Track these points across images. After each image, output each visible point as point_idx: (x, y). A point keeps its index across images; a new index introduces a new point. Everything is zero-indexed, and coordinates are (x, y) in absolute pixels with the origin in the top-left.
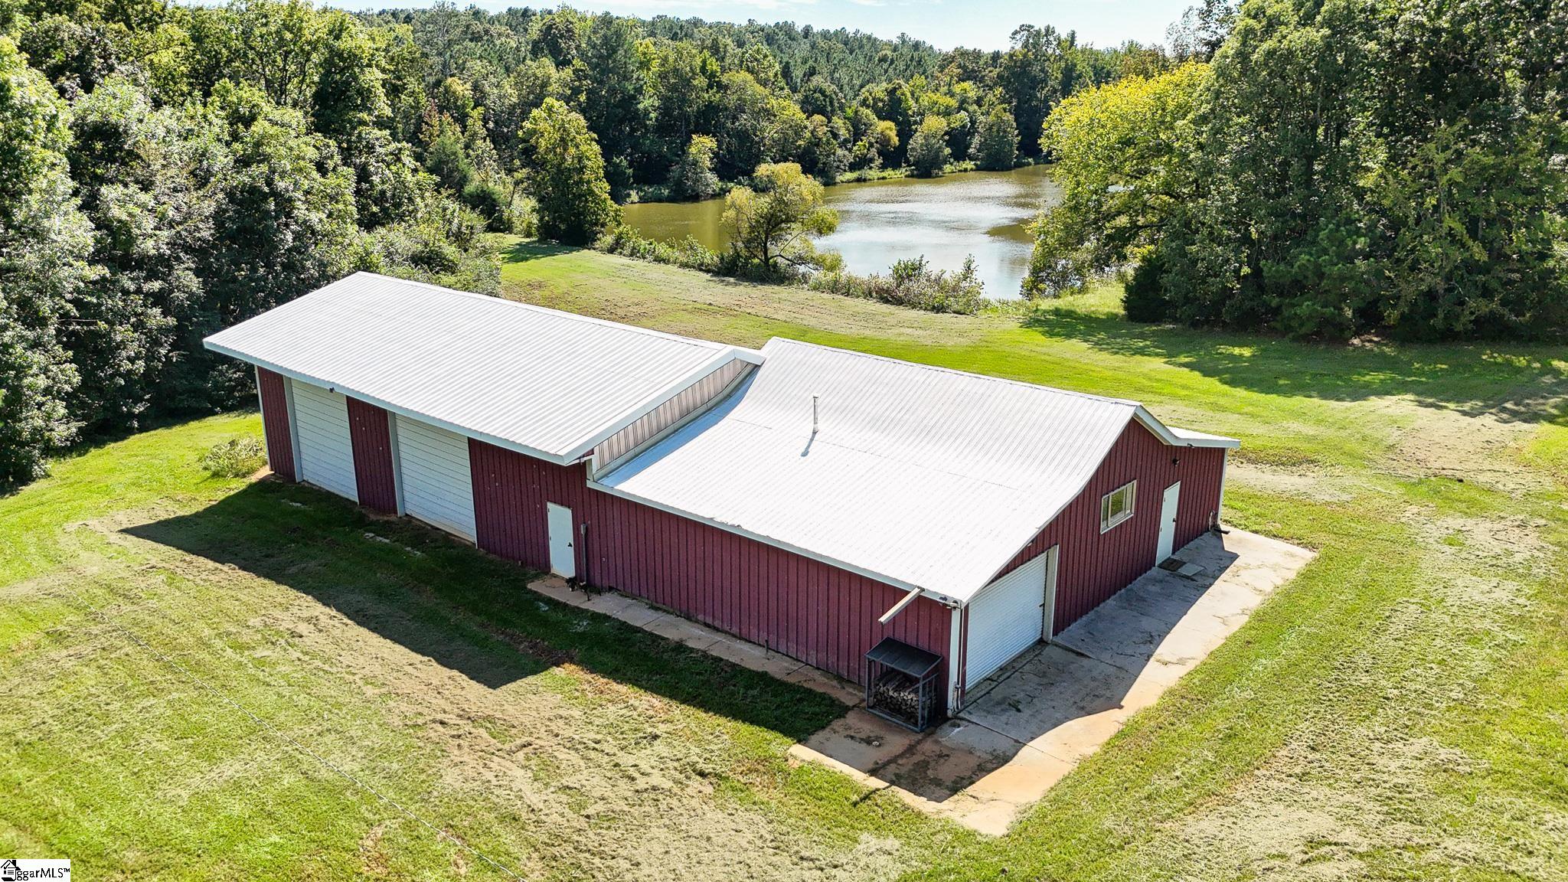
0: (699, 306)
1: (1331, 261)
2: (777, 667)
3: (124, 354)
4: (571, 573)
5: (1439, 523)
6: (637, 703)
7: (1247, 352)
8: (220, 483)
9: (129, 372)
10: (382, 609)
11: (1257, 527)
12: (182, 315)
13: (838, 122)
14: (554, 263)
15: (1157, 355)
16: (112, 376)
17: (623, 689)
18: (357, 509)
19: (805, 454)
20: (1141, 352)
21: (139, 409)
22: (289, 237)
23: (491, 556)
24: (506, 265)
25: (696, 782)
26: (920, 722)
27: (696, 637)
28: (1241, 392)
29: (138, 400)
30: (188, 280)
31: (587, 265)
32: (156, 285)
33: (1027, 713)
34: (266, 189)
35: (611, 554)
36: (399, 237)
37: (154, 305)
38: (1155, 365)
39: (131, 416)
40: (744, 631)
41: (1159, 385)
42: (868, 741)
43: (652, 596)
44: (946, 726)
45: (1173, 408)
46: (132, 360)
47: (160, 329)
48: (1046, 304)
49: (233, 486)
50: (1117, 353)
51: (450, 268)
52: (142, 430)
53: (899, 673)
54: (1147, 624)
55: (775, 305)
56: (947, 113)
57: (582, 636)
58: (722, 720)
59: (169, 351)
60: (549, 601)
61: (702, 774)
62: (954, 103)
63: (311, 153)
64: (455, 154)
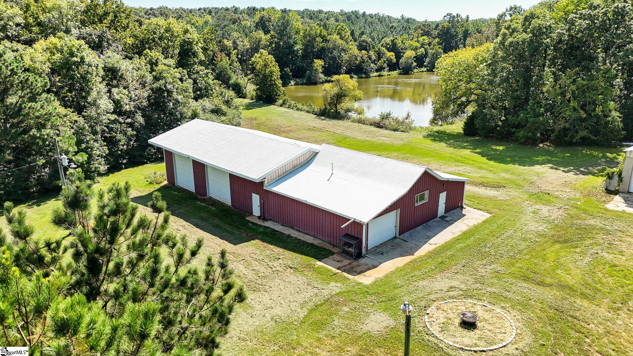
0: (310, 128)
1: (531, 116)
2: (316, 242)
3: (121, 143)
4: (259, 215)
5: (533, 207)
6: (275, 250)
7: (501, 148)
8: (152, 186)
9: (122, 149)
10: (203, 224)
11: (475, 207)
12: (138, 131)
13: (372, 53)
14: (261, 111)
15: (470, 149)
16: (117, 151)
17: (272, 247)
18: (194, 195)
19: (328, 180)
20: (464, 148)
21: (125, 161)
22: (171, 104)
23: (235, 210)
24: (244, 111)
25: (289, 270)
26: (354, 257)
27: (294, 234)
28: (492, 163)
29: (124, 159)
30: (140, 119)
31: (273, 111)
32: (129, 120)
33: (385, 255)
34: (164, 89)
35: (271, 210)
36: (207, 103)
37: (129, 127)
38: (467, 152)
39: (122, 164)
40: (308, 232)
41: (465, 159)
42: (339, 261)
43: (282, 222)
44: (361, 258)
45: (465, 168)
46: (123, 146)
47: (131, 135)
48: (436, 128)
49: (156, 187)
50: (455, 148)
51: (224, 114)
52: (125, 168)
53: (350, 243)
54: (429, 234)
55: (337, 128)
56: (416, 49)
57: (261, 233)
58: (298, 255)
59: (134, 143)
60: (252, 223)
61: (291, 268)
62: (419, 45)
63: (178, 75)
64: (226, 68)
